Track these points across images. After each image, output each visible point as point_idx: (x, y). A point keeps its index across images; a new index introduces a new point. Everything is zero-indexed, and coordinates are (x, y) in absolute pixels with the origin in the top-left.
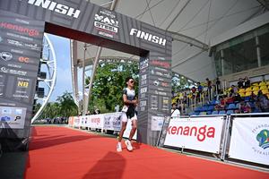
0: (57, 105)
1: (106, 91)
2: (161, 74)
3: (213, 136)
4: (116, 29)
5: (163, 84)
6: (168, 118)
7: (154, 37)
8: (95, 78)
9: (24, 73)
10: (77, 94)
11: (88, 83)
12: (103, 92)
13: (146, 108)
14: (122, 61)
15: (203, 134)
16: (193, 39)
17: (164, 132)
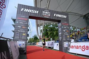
0: (32, 39)
1: (47, 34)
2: (66, 28)
3: (88, 49)
4: (49, 15)
5: (67, 31)
6: (70, 43)
7: (62, 16)
8: (43, 30)
9: (24, 31)
10: (38, 35)
11: (41, 31)
12: (46, 34)
13: (62, 39)
14: (52, 23)
15: (84, 48)
16: (76, 13)
17: (69, 48)
